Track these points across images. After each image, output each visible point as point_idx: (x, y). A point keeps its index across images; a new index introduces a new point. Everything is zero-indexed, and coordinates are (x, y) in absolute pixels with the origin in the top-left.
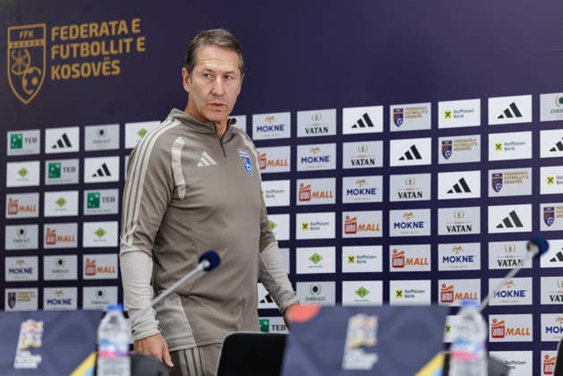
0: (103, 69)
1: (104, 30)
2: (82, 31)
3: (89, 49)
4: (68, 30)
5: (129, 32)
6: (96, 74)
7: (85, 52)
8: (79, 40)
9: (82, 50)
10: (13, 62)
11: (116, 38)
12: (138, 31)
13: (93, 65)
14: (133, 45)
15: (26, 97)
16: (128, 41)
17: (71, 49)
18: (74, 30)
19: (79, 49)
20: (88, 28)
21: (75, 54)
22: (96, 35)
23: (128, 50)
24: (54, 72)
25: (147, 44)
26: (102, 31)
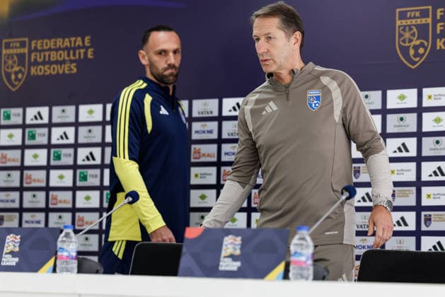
0: (65, 69)
1: (67, 43)
2: (52, 43)
3: (57, 55)
4: (43, 43)
5: (83, 45)
6: (61, 72)
7: (54, 58)
8: (50, 50)
9: (52, 56)
10: (5, 62)
11: (74, 49)
12: (89, 45)
13: (59, 66)
14: (86, 54)
15: (14, 86)
16: (82, 51)
17: (45, 56)
18: (47, 43)
19: (49, 56)
20: (56, 42)
21: (47, 59)
22: (61, 46)
23: (82, 57)
24: (33, 71)
25: (95, 53)
26: (65, 44)
